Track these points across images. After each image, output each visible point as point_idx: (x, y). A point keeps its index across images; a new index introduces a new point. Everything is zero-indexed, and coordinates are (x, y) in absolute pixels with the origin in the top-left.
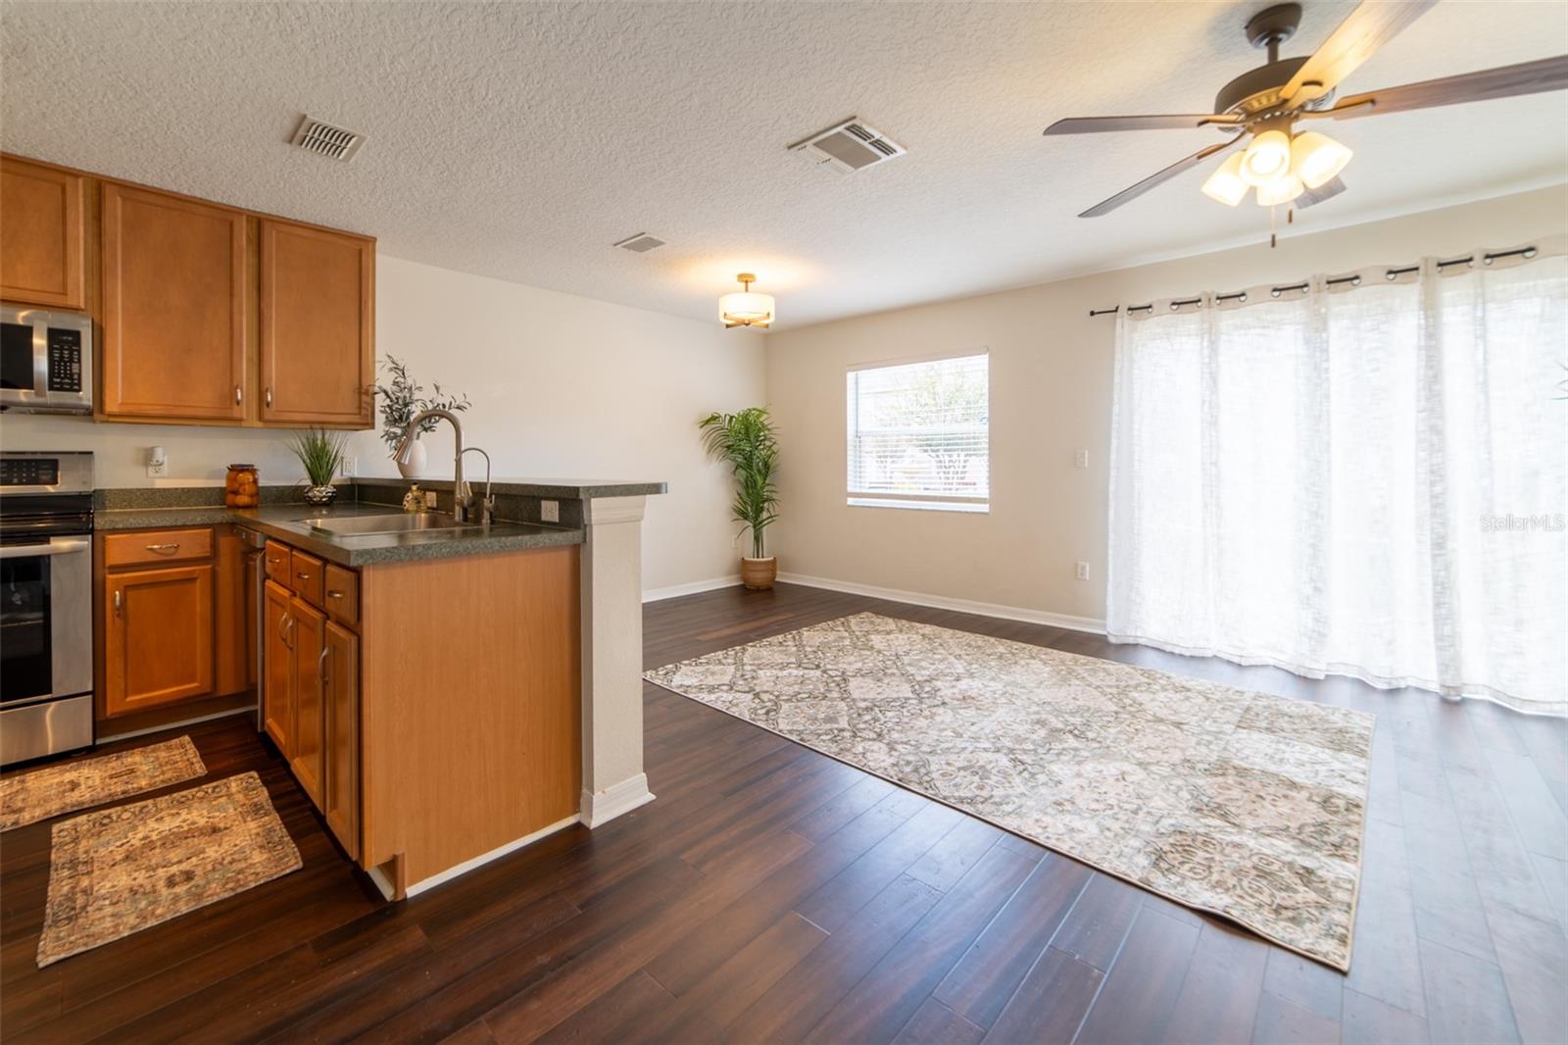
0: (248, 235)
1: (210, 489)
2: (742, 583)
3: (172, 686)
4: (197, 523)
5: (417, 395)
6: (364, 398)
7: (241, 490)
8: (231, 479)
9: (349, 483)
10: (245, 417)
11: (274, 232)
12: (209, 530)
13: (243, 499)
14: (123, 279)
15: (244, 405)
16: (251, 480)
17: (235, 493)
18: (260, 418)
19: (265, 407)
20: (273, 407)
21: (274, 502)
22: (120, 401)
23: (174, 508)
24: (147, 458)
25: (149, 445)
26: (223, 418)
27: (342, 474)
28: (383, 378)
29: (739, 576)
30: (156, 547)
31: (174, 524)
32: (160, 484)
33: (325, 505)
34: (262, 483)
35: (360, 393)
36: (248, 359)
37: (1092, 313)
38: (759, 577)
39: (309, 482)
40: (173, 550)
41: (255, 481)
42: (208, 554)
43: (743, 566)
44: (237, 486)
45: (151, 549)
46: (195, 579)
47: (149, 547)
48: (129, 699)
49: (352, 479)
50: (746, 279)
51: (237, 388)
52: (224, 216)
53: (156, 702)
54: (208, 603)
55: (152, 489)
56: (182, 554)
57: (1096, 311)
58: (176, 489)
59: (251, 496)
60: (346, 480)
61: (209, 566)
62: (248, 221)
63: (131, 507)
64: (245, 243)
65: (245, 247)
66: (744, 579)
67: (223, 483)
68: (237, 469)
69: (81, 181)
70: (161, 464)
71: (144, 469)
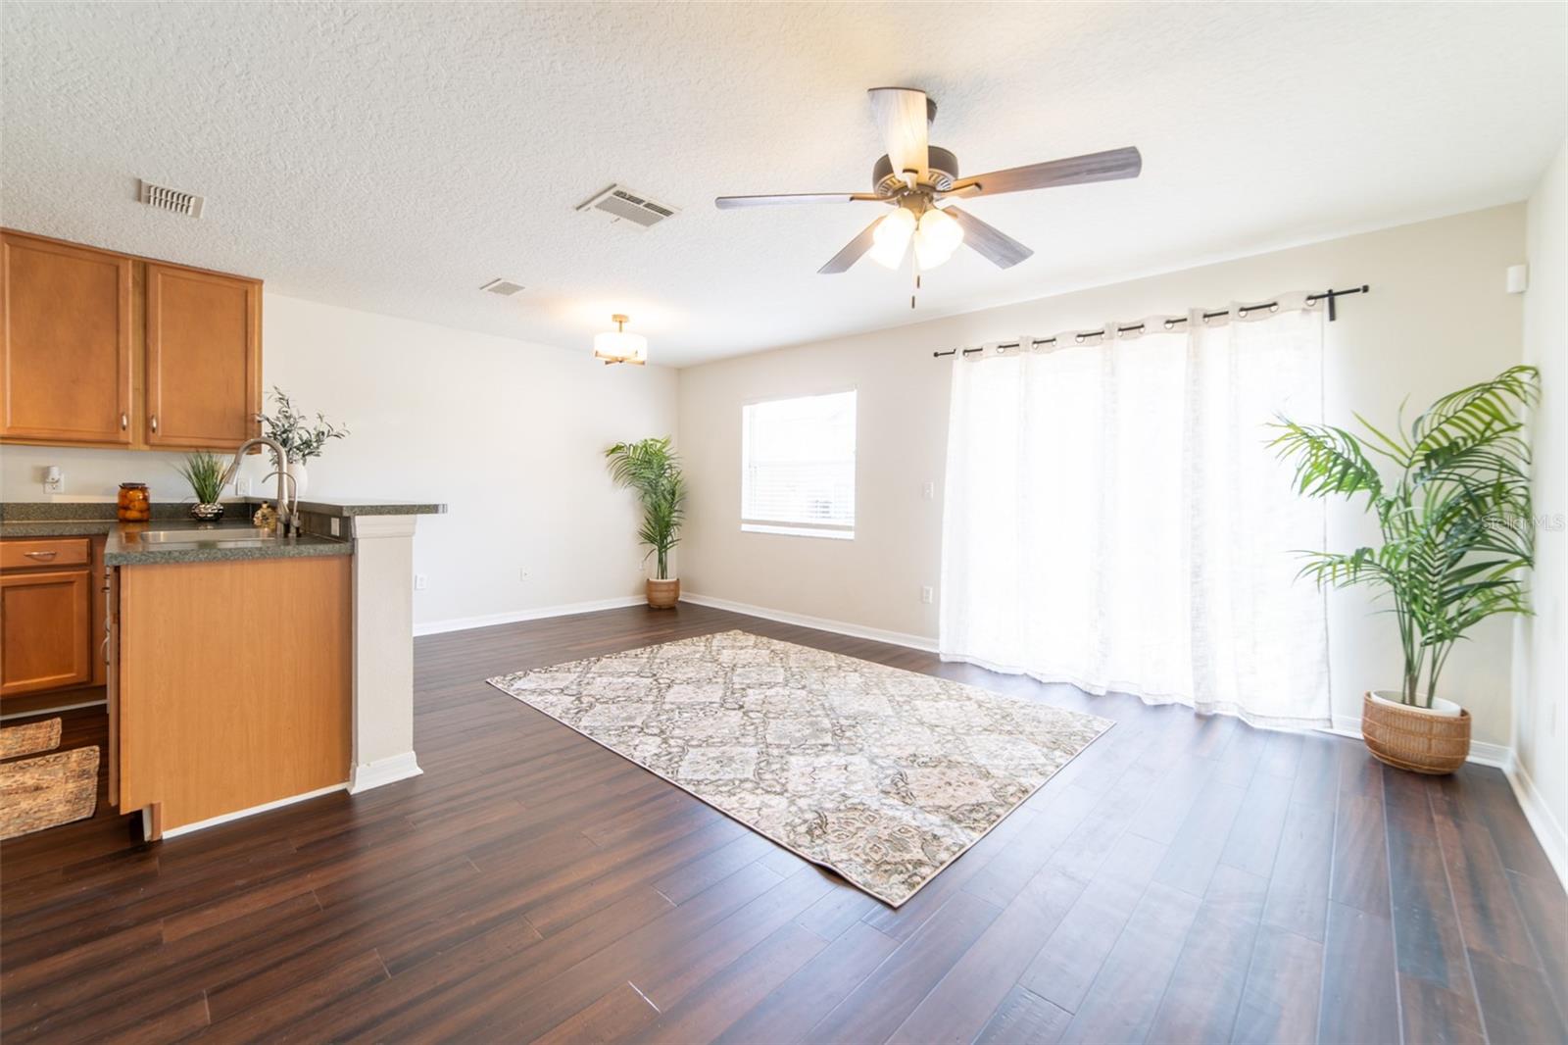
0: (134, 277)
1: (105, 504)
2: (646, 602)
3: (50, 675)
4: (74, 533)
5: (301, 423)
6: (249, 425)
7: (131, 506)
8: (123, 496)
9: (243, 501)
10: (131, 441)
11: (160, 276)
12: (87, 540)
13: (133, 514)
14: (12, 318)
15: (130, 431)
16: (141, 497)
17: (126, 508)
18: (146, 441)
19: (151, 433)
20: (159, 433)
21: (168, 517)
22: (8, 425)
23: (70, 521)
24: (44, 475)
25: (45, 464)
26: (110, 440)
27: (237, 494)
28: (270, 409)
29: (645, 596)
30: (35, 553)
31: (51, 534)
32: (57, 499)
34: (152, 500)
35: (246, 421)
36: (135, 389)
37: (936, 355)
38: (662, 597)
39: (197, 500)
40: (50, 557)
41: (145, 499)
42: (85, 561)
43: (649, 587)
44: (128, 502)
45: (27, 556)
46: (72, 583)
47: (27, 553)
48: (7, 685)
49: (246, 498)
50: (620, 319)
51: (123, 415)
52: (112, 261)
53: (34, 688)
54: (85, 604)
55: (49, 504)
56: (58, 561)
57: (939, 352)
58: (73, 504)
59: (141, 511)
60: (240, 499)
61: (86, 572)
62: (134, 266)
63: (29, 519)
64: (130, 285)
65: (131, 289)
66: (649, 599)
67: (115, 500)
68: (127, 488)
70: (57, 482)
71: (41, 486)
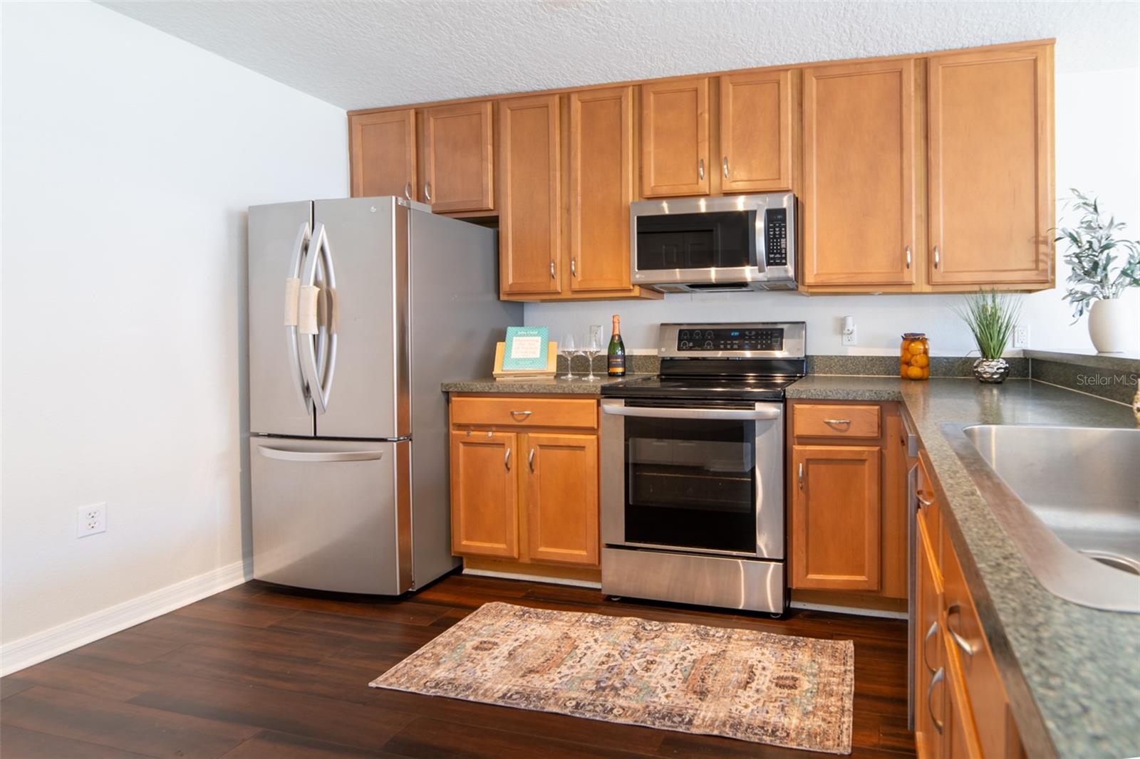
0: (916, 80)
1: (889, 358)
4: (866, 399)
6: (1041, 248)
7: (913, 362)
8: (905, 349)
9: (1022, 356)
10: (914, 282)
11: (940, 67)
12: (877, 407)
13: (915, 371)
14: (818, 156)
15: (913, 267)
16: (922, 351)
17: (908, 364)
18: (929, 282)
19: (933, 268)
20: (941, 268)
21: (945, 374)
22: (815, 272)
23: (861, 376)
24: (841, 326)
25: (843, 316)
26: (895, 287)
27: (1014, 346)
30: (832, 421)
31: (846, 398)
32: (851, 351)
33: (996, 383)
34: (931, 354)
35: (1036, 242)
36: (918, 217)
39: (978, 354)
40: (845, 426)
41: (926, 352)
42: (876, 435)
44: (909, 356)
45: (826, 423)
46: (863, 461)
47: (827, 421)
48: (810, 577)
49: (1025, 351)
51: (907, 250)
52: (895, 68)
53: (831, 587)
54: (875, 489)
55: (845, 357)
56: (853, 432)
58: (863, 357)
59: (922, 368)
60: (1018, 353)
61: (877, 449)
62: (916, 66)
64: (913, 89)
65: (913, 94)
67: (897, 352)
68: (910, 338)
69: (789, 73)
70: (851, 333)
71: (840, 338)
